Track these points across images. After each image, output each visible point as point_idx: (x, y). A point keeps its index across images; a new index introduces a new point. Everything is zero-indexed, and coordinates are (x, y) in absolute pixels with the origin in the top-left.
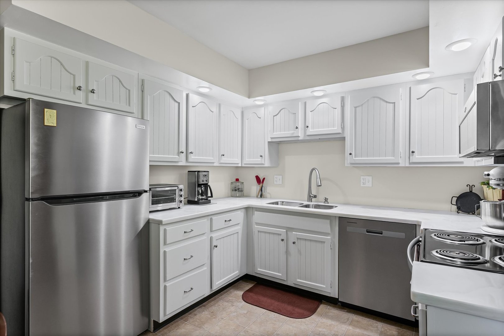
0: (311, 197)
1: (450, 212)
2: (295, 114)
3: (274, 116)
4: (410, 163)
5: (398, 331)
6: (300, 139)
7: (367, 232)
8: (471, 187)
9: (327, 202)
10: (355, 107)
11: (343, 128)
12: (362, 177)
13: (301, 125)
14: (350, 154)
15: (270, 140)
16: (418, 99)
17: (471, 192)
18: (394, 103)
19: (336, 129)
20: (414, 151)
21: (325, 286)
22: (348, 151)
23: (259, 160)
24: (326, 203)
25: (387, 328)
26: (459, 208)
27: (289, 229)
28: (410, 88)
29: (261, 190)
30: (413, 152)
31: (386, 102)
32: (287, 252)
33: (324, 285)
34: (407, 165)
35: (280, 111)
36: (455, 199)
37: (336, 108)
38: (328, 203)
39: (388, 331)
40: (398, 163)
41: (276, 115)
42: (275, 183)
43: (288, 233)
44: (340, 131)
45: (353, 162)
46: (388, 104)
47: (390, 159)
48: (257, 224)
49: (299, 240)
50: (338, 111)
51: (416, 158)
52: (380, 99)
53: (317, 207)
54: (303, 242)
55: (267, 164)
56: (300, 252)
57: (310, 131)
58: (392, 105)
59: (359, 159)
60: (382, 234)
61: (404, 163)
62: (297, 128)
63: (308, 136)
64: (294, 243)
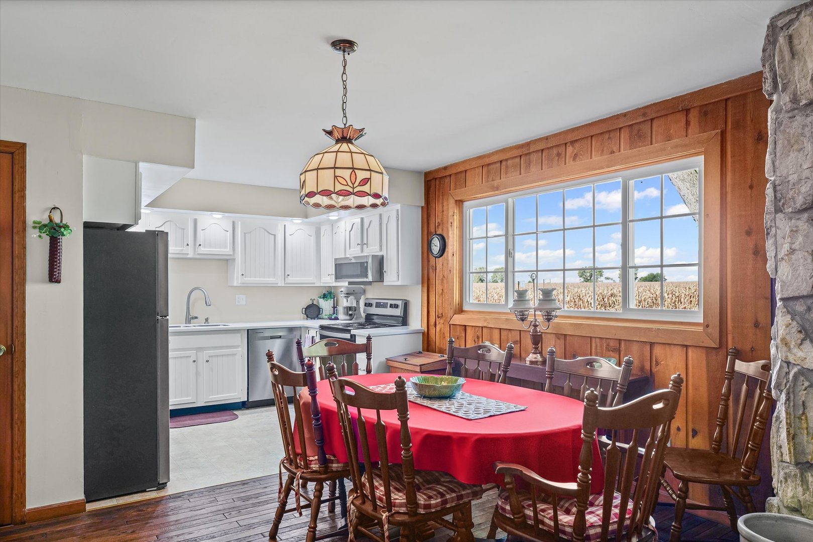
0: (191, 318)
1: (302, 318)
4: (285, 284)
6: (189, 256)
7: (271, 338)
8: (313, 300)
10: (245, 233)
11: (234, 250)
12: (237, 296)
13: (190, 242)
14: (243, 275)
16: (290, 235)
17: (313, 303)
18: (275, 235)
19: (227, 250)
21: (236, 394)
24: (207, 324)
26: (307, 316)
27: (199, 349)
28: (285, 225)
30: (288, 275)
31: (269, 233)
32: (197, 374)
34: (282, 285)
35: (164, 223)
36: (304, 310)
37: (227, 231)
40: (277, 284)
41: (159, 228)
43: (198, 353)
44: (231, 253)
45: (244, 282)
46: (271, 235)
47: (271, 280)
49: (212, 358)
50: (229, 234)
51: (290, 280)
52: (265, 230)
54: (216, 359)
57: (202, 250)
58: (273, 236)
59: (248, 280)
60: (280, 337)
61: (281, 283)
62: (188, 245)
63: (198, 254)
64: (207, 361)
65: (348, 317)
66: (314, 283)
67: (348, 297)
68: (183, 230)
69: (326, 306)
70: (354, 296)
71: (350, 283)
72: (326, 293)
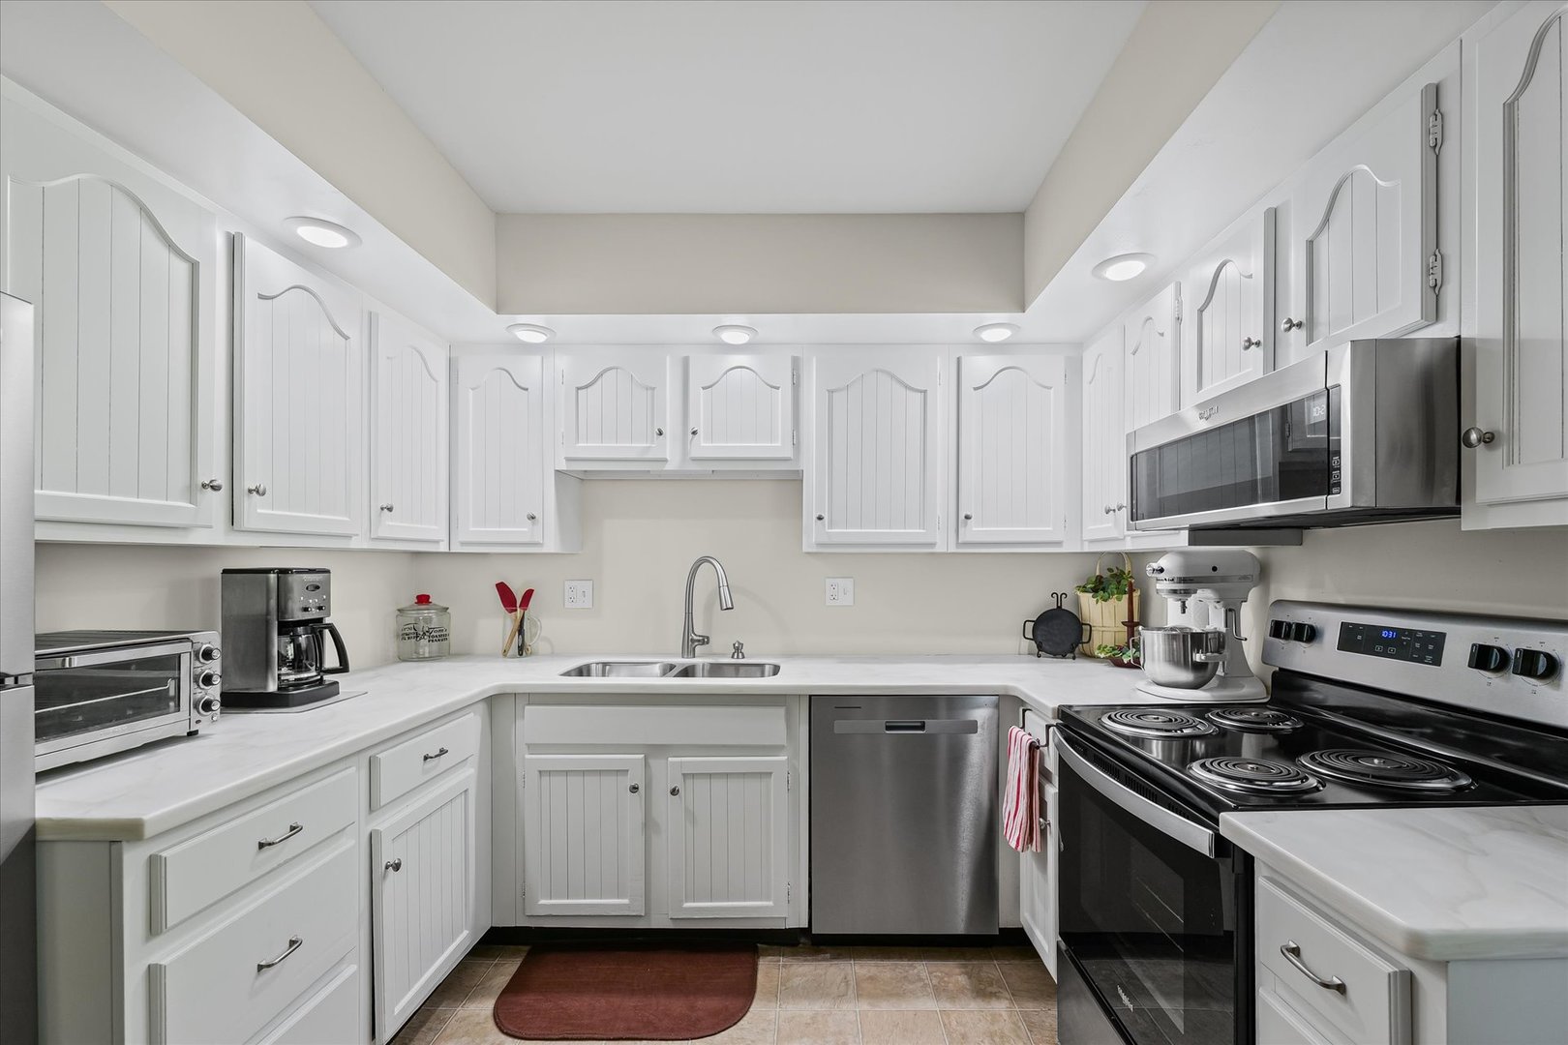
0: (693, 642)
1: (1017, 657)
2: (654, 389)
3: (578, 389)
4: (958, 544)
5: (963, 970)
6: (668, 467)
7: (888, 728)
8: (1059, 597)
9: (740, 655)
10: (831, 392)
11: (796, 445)
12: (829, 581)
13: (671, 425)
14: (820, 518)
15: (563, 466)
16: (975, 389)
17: (1059, 608)
18: (925, 392)
19: (777, 446)
20: (969, 513)
21: (771, 903)
22: (810, 510)
23: (522, 531)
24: (738, 658)
25: (941, 972)
26: (1040, 647)
27: (654, 751)
28: (959, 360)
29: (521, 631)
30: (967, 517)
31: (907, 387)
32: (649, 825)
33: (770, 901)
34: (952, 549)
35: (601, 375)
36: (1031, 625)
37: (778, 388)
38: (743, 657)
39: (946, 979)
40: (933, 545)
41: (586, 387)
42: (568, 605)
43: (652, 762)
44: (788, 453)
45: (826, 540)
46: (910, 394)
47: (913, 532)
48: (533, 748)
49: (689, 782)
50: (783, 398)
51: (974, 531)
52: (893, 376)
53: (716, 670)
54: (702, 785)
55: (551, 545)
56: (691, 817)
57: (703, 446)
58: (919, 396)
59: (838, 532)
60: (922, 727)
61: (944, 544)
62: (661, 433)
63: (694, 460)
64: (674, 792)
65: (1186, 676)
66: (1059, 543)
67: (1187, 592)
68: (649, 392)
69: (1104, 616)
70: (1216, 590)
71: (1198, 534)
72: (1106, 575)
